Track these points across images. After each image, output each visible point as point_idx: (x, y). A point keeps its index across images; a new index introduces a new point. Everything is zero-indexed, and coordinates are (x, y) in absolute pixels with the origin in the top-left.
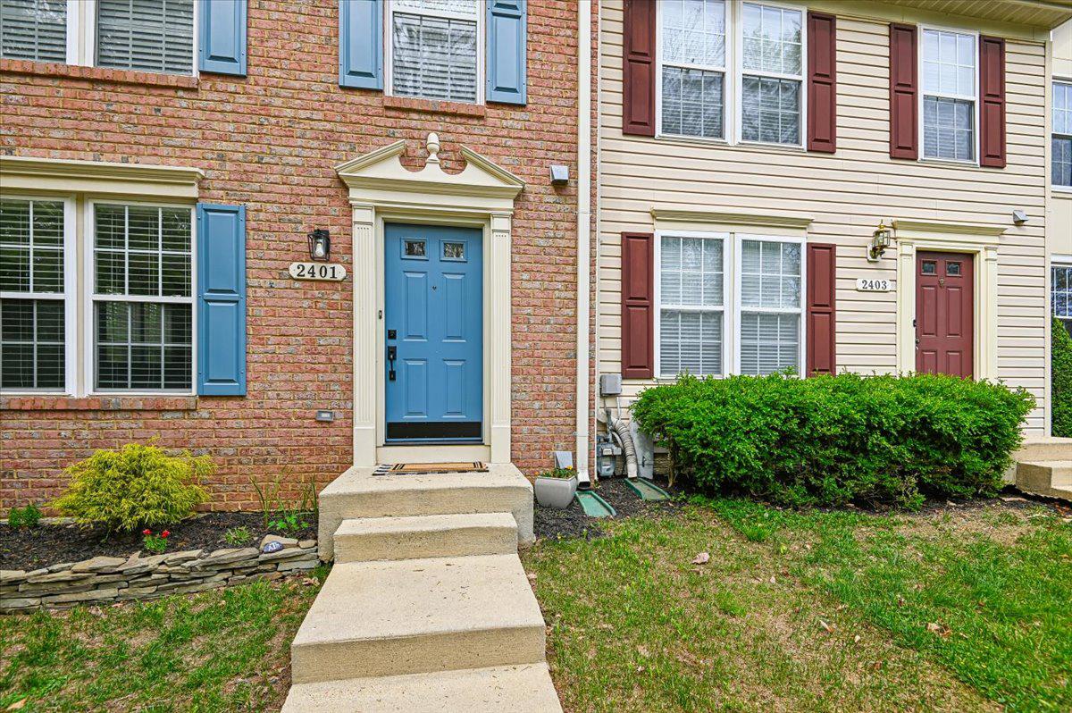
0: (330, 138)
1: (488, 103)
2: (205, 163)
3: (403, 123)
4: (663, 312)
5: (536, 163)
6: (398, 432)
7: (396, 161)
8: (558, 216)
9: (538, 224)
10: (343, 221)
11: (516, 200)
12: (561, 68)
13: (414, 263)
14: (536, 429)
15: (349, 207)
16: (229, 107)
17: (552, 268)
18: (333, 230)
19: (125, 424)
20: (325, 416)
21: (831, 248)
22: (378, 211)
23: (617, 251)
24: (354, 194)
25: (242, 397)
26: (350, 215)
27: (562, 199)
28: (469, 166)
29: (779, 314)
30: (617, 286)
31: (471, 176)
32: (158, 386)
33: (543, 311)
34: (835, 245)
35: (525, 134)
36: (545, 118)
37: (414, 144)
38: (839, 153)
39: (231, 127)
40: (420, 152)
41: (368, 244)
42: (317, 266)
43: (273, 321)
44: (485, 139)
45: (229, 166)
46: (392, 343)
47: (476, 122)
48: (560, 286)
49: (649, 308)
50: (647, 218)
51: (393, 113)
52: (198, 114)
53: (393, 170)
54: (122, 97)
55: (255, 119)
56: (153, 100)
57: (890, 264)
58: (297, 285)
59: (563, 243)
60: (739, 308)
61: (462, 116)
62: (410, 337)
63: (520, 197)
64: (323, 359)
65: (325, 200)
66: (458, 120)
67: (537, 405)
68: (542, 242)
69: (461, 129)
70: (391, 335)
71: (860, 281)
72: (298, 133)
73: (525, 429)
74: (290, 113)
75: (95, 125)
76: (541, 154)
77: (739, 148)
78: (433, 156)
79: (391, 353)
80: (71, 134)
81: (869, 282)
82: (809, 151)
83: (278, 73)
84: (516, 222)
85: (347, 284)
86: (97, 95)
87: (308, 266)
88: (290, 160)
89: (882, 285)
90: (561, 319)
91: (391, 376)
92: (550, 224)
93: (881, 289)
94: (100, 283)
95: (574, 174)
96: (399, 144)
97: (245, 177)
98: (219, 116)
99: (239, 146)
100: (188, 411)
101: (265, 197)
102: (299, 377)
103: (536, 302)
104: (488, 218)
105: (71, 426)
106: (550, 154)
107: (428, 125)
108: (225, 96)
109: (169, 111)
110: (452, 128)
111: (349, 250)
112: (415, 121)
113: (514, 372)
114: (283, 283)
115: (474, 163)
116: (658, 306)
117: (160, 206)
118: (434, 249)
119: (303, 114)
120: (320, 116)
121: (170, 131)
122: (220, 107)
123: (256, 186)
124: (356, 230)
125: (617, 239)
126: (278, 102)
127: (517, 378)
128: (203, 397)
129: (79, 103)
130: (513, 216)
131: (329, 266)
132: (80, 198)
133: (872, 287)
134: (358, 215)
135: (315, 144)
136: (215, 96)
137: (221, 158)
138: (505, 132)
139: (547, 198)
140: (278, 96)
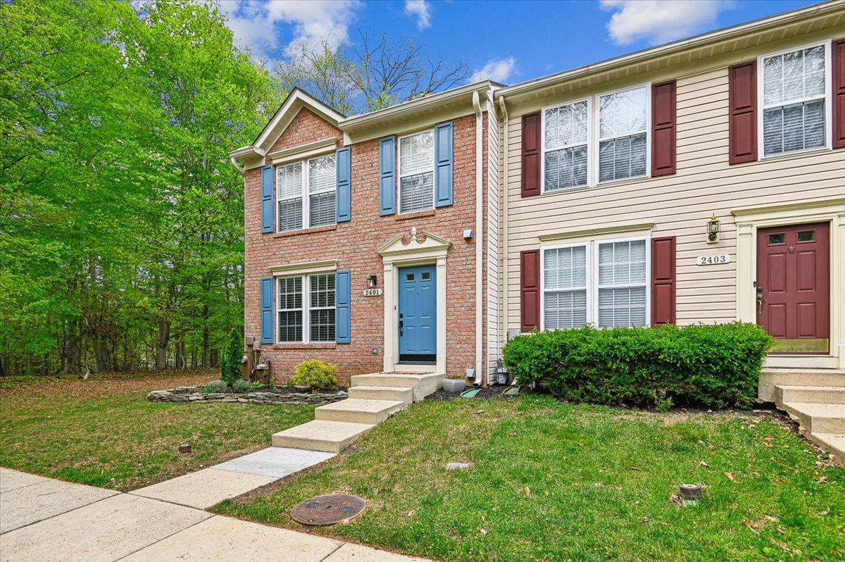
0: (377, 238)
1: (437, 208)
2: (338, 256)
3: (403, 225)
4: (546, 293)
5: (458, 230)
6: (404, 358)
7: (400, 242)
8: (468, 254)
9: (458, 259)
10: (381, 271)
11: (448, 250)
12: (469, 182)
13: (410, 283)
14: (458, 358)
15: (383, 265)
16: (345, 233)
17: (465, 280)
18: (378, 275)
19: (317, 353)
20: (375, 351)
21: (672, 240)
22: (394, 264)
23: (518, 262)
24: (384, 259)
25: (349, 344)
26: (383, 268)
27: (469, 246)
28: (428, 239)
29: (630, 288)
30: (519, 281)
31: (429, 243)
32: (326, 340)
33: (462, 301)
34: (675, 237)
35: (453, 218)
36: (462, 208)
37: (407, 233)
38: (679, 173)
39: (346, 241)
40: (409, 236)
41: (390, 279)
42: (372, 290)
43: (359, 313)
44: (435, 225)
45: (346, 256)
46: (401, 320)
47: (431, 218)
48: (469, 288)
49: (537, 292)
50: (537, 241)
51: (399, 222)
52: (337, 238)
53: (399, 246)
54: (316, 237)
55: (353, 236)
56: (324, 236)
57: (728, 243)
58: (366, 298)
59: (470, 267)
60: (597, 286)
61: (426, 216)
62: (408, 316)
63: (450, 248)
64: (374, 328)
65: (375, 263)
66: (424, 219)
67: (458, 346)
68: (461, 268)
69: (425, 222)
70: (401, 316)
71: (700, 258)
72: (366, 238)
73: (453, 358)
74: (364, 231)
75: (309, 249)
76: (460, 226)
77: (598, 187)
78: (414, 237)
79: (401, 324)
80: (303, 253)
81: (707, 258)
82: (652, 177)
83: (360, 216)
84: (449, 260)
85: (382, 296)
86: (309, 238)
87: (369, 291)
88: (364, 249)
89: (720, 259)
90: (469, 304)
91: (401, 334)
92: (464, 259)
93: (719, 262)
94: (313, 303)
95: (474, 233)
96: (401, 235)
97: (350, 259)
98: (342, 237)
99: (348, 248)
100: (333, 349)
101: (357, 265)
102: (367, 335)
103: (456, 297)
104: (436, 260)
105: (303, 354)
106: (464, 225)
107: (412, 224)
108: (344, 230)
109: (328, 239)
110: (421, 222)
111: (383, 283)
112: (407, 223)
113: (448, 331)
114: (362, 299)
115: (430, 237)
116: (543, 290)
117: (327, 274)
118: (418, 277)
119: (368, 230)
120: (374, 229)
121: (328, 246)
122: (343, 234)
123: (353, 262)
124: (385, 274)
125: (518, 255)
126: (360, 227)
127: (449, 334)
128: (338, 344)
129: (305, 242)
130: (447, 258)
131: (376, 290)
132: (306, 274)
133: (711, 261)
134: (386, 268)
135: (372, 241)
136: (341, 230)
137: (343, 253)
138: (444, 219)
139: (463, 246)
140: (360, 225)
